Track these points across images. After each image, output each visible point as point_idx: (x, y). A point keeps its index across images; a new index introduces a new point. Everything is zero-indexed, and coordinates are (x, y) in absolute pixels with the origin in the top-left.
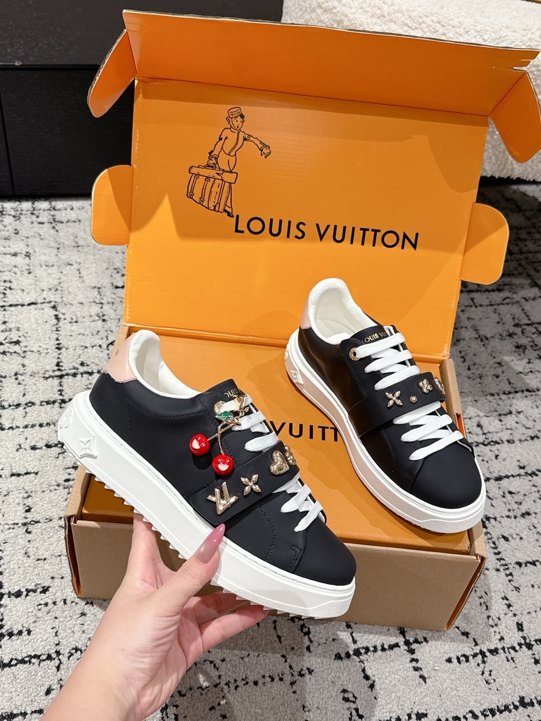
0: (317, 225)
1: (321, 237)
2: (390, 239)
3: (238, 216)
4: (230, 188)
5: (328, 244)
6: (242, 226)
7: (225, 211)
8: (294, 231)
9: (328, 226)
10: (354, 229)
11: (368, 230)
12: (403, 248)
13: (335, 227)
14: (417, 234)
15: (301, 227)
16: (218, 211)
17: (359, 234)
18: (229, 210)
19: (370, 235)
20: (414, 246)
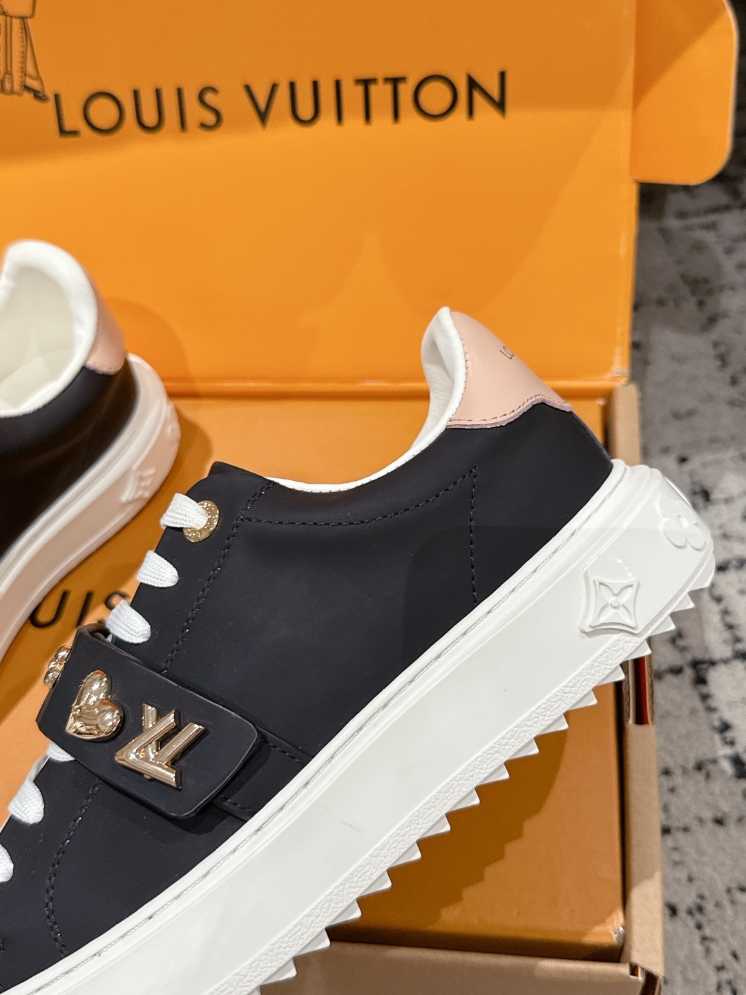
0: (248, 89)
1: (263, 116)
2: (435, 96)
3: (57, 97)
4: (25, 30)
5: (283, 131)
6: (73, 119)
7: (27, 88)
8: (195, 113)
9: (274, 88)
10: (338, 84)
11: (374, 81)
12: (471, 112)
13: (292, 86)
14: (502, 75)
15: (209, 97)
16: (12, 92)
17: (352, 95)
18: (34, 84)
19: (381, 93)
20: (500, 105)
